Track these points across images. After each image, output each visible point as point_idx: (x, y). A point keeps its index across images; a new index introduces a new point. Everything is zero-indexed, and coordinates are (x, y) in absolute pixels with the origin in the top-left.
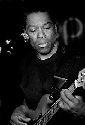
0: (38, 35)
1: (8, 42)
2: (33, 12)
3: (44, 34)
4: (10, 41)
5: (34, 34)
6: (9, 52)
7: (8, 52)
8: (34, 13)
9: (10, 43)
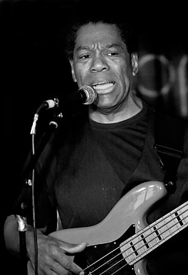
0: (93, 65)
1: (51, 103)
2: (88, 23)
3: (104, 62)
4: (57, 102)
5: (86, 63)
6: (54, 123)
7: (52, 124)
8: (90, 23)
9: (56, 105)
